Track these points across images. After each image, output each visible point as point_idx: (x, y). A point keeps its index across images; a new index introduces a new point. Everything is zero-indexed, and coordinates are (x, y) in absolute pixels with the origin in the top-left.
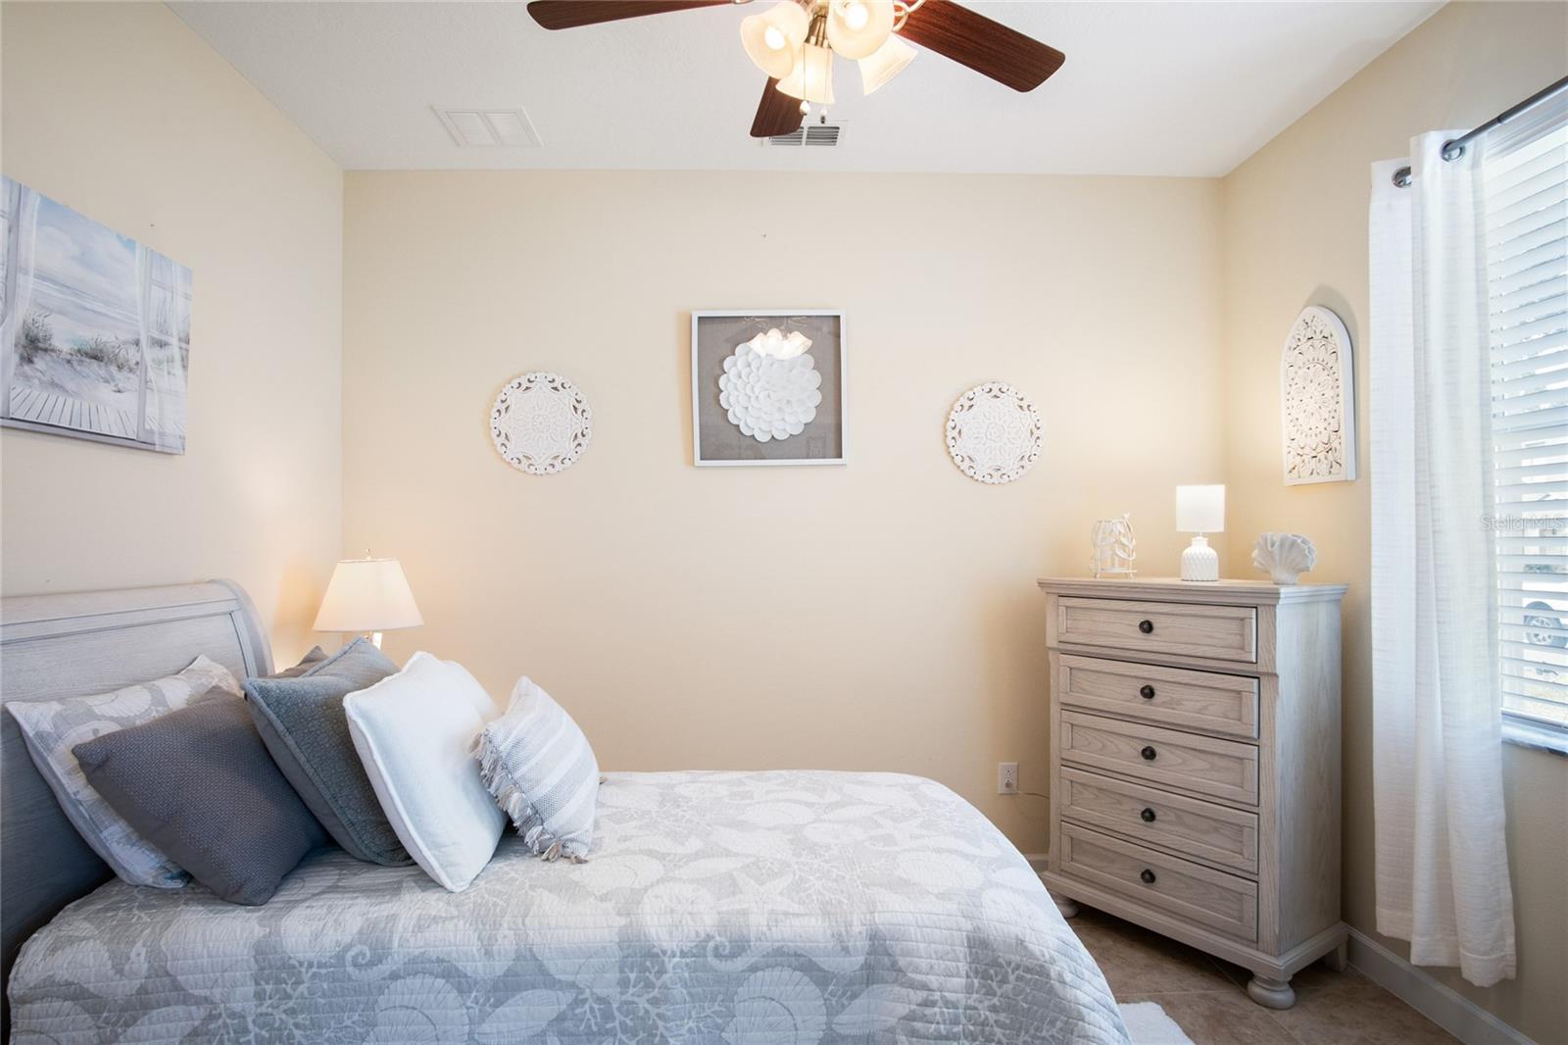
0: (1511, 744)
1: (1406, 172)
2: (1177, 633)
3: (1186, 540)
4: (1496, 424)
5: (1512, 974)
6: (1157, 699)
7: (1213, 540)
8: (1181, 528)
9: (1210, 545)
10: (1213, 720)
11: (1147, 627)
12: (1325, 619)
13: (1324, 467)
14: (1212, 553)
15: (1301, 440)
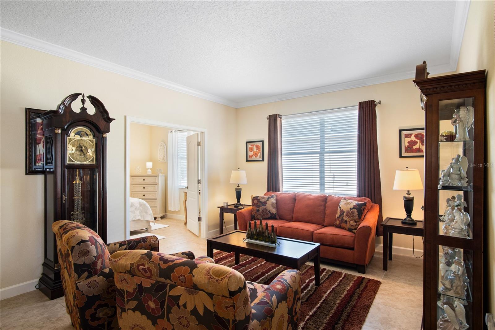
0: (180, 188)
1: (171, 132)
2: (148, 180)
3: (148, 169)
4: (179, 158)
5: (179, 210)
6: (145, 188)
7: (151, 169)
8: (147, 167)
9: (151, 170)
10: (152, 190)
11: (144, 180)
12: (163, 178)
13: (163, 161)
14: (150, 171)
15: (161, 157)
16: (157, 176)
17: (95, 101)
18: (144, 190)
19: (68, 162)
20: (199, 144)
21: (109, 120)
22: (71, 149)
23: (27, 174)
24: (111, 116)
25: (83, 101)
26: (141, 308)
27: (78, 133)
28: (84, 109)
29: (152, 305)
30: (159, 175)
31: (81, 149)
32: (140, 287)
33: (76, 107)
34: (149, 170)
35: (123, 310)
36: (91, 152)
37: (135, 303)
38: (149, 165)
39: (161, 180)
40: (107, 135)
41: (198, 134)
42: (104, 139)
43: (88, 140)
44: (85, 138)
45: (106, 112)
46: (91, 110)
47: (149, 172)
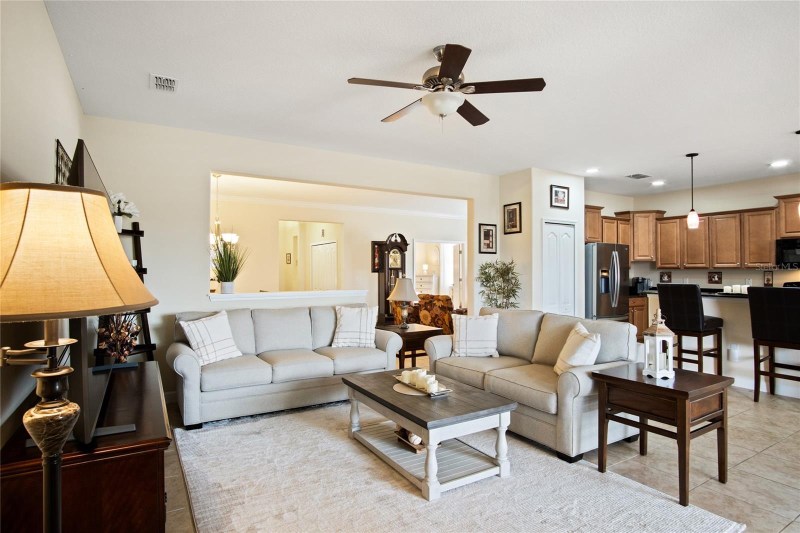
16: (431, 276)
17: (401, 236)
18: (421, 287)
19: (390, 267)
20: (460, 252)
21: (407, 245)
22: (391, 261)
23: (372, 272)
24: (408, 243)
25: (396, 237)
26: (426, 309)
27: (393, 252)
28: (396, 240)
29: (429, 307)
30: (432, 276)
31: (395, 260)
32: (426, 303)
33: (393, 240)
34: (425, 271)
35: (421, 310)
36: (399, 261)
37: (424, 308)
38: (425, 267)
39: (434, 280)
40: (406, 253)
41: (460, 245)
42: (404, 254)
43: (398, 255)
44: (397, 255)
45: (406, 241)
46: (399, 240)
47: (425, 273)
